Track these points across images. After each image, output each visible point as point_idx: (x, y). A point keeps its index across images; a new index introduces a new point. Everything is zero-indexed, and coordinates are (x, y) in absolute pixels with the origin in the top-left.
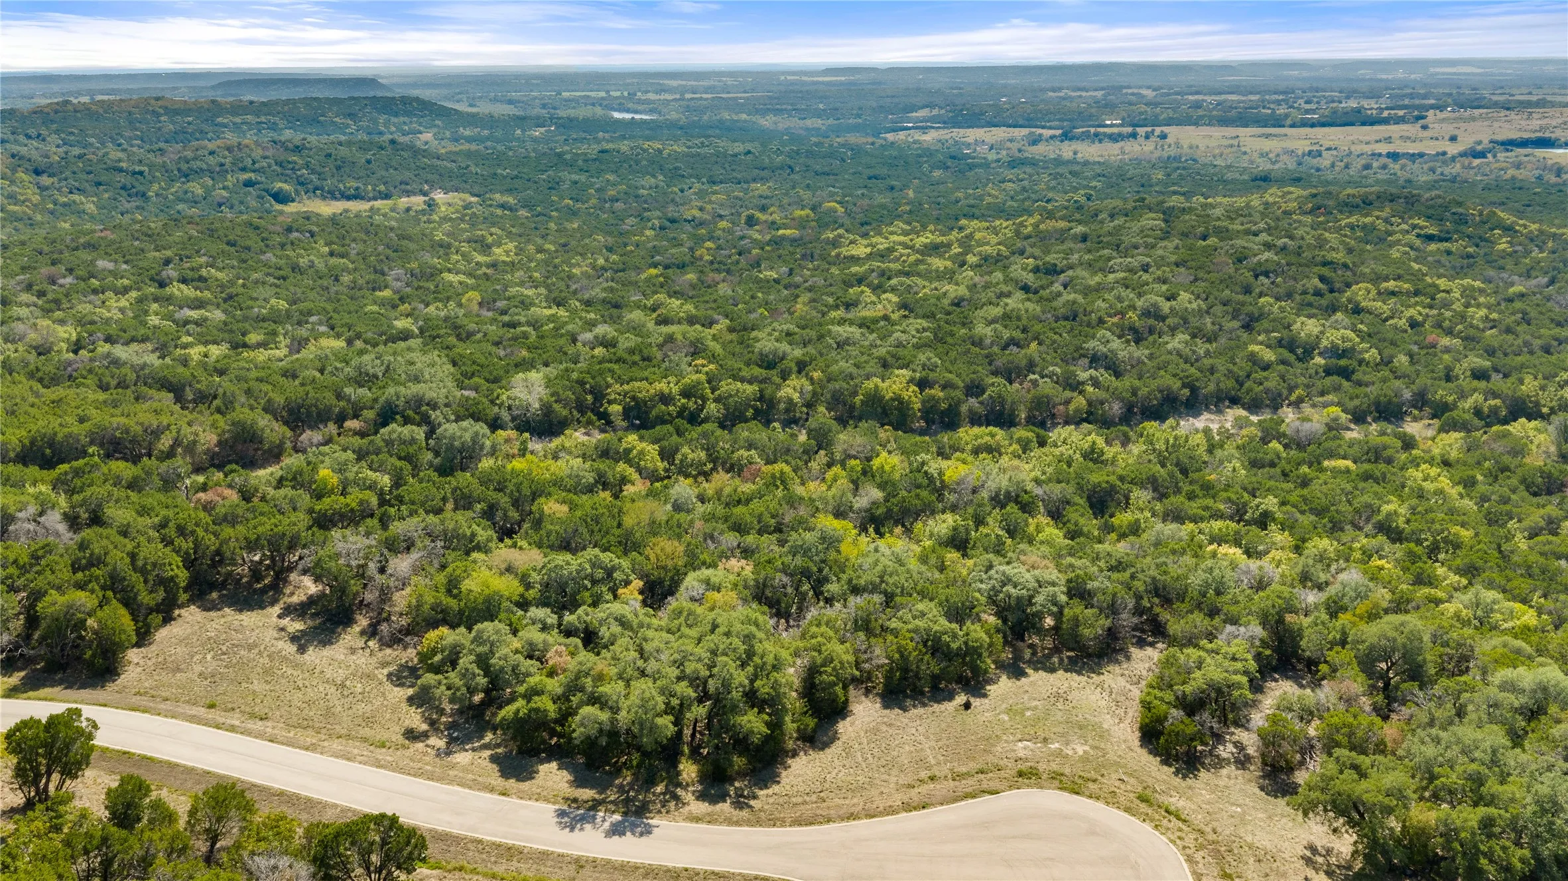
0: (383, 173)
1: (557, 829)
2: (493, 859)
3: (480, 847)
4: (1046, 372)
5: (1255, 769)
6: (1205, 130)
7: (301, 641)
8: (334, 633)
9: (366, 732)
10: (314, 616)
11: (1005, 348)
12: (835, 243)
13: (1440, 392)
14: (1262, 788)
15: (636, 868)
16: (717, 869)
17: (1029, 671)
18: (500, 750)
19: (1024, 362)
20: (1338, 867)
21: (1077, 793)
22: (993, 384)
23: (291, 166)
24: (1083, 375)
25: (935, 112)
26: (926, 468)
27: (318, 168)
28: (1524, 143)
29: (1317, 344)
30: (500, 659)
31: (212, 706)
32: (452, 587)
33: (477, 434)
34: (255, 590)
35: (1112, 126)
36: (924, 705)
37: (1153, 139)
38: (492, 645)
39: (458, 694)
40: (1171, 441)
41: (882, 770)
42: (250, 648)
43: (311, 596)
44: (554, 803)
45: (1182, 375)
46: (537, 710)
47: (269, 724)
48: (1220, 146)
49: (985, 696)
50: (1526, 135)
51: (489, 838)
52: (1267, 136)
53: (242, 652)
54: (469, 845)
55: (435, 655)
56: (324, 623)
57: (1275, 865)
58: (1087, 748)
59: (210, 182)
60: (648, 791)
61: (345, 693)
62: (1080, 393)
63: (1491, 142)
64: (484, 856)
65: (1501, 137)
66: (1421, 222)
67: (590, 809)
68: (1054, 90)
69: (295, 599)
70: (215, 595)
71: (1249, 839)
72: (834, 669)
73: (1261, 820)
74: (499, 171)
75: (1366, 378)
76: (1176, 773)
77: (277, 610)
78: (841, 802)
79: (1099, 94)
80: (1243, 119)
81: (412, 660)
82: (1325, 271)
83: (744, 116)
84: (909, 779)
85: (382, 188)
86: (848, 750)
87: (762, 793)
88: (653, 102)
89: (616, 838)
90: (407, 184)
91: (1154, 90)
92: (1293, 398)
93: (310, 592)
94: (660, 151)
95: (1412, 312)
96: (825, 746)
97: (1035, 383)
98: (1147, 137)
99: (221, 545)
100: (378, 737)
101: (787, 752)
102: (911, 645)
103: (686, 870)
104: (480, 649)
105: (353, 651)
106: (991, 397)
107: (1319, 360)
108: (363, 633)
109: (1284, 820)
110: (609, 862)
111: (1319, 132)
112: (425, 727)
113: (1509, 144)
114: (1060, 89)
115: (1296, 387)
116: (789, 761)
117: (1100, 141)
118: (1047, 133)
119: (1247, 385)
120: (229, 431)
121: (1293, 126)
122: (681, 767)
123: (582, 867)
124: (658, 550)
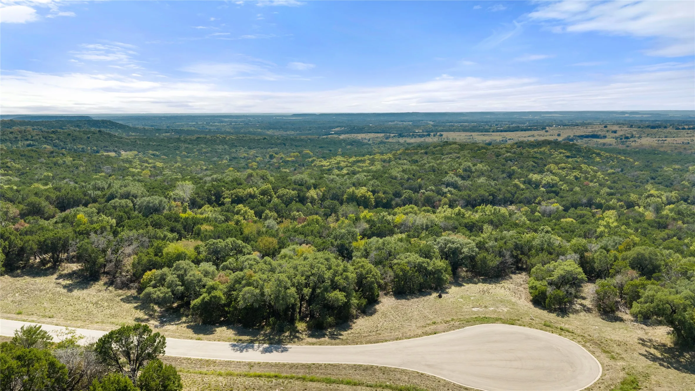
0: (96, 142)
1: (233, 352)
2: (198, 366)
3: (190, 361)
4: (428, 189)
5: (595, 312)
6: (458, 133)
7: (69, 288)
8: (88, 284)
9: (113, 320)
10: (76, 278)
11: (408, 181)
12: (313, 161)
13: (598, 199)
14: (603, 319)
15: (284, 365)
16: (331, 363)
17: (465, 284)
18: (192, 324)
19: (417, 186)
20: (659, 346)
21: (513, 324)
22: (406, 192)
23: (50, 139)
24: (445, 190)
25: (343, 129)
26: (385, 218)
27: (64, 140)
28: (587, 137)
29: (541, 182)
30: (190, 276)
31: (20, 313)
32: (158, 252)
33: (161, 201)
34: (42, 269)
35: (418, 132)
36: (417, 298)
37: (437, 136)
38: (185, 271)
39: (167, 295)
40: (493, 211)
41: (407, 321)
42: (41, 291)
43: (74, 271)
44: (229, 342)
45: (488, 190)
46: (215, 297)
47: (55, 319)
48: (465, 139)
49: (447, 293)
50: (587, 134)
51: (194, 357)
52: (484, 135)
53: (37, 293)
54: (183, 361)
55: (151, 281)
56: (83, 280)
57: (627, 347)
58: (508, 309)
59: (10, 145)
60: (280, 335)
61: (99, 306)
62: (445, 197)
63: (574, 136)
64: (193, 365)
65: (577, 134)
66: (563, 151)
67: (250, 343)
68: (391, 122)
69: (65, 272)
70: (19, 271)
71: (609, 337)
72: (373, 275)
73: (610, 331)
74: (151, 143)
75: (565, 195)
76: (558, 315)
77: (55, 276)
78: (389, 334)
79: (411, 123)
80: (473, 129)
81: (134, 294)
82: (534, 160)
83: (259, 130)
84: (422, 324)
85: (95, 148)
86: (384, 315)
87: (344, 333)
88: (218, 126)
89: (268, 354)
90: (107, 147)
91: (433, 121)
92: (537, 201)
93: (74, 270)
94: (225, 138)
95: (574, 174)
96: (371, 314)
97: (424, 193)
98: (434, 136)
99: (24, 244)
100: (120, 322)
101: (353, 316)
102: (408, 268)
103: (314, 364)
104: (179, 272)
105: (100, 291)
106: (405, 198)
107: (542, 189)
108: (105, 284)
109: (621, 330)
110: (267, 363)
111: (505, 134)
112: (146, 317)
113: (581, 137)
114: (394, 121)
115: (537, 196)
116: (355, 321)
117: (415, 137)
118: (392, 135)
119: (516, 196)
120: (26, 209)
121: (493, 132)
122: (297, 325)
123: (252, 366)
124: (264, 241)
